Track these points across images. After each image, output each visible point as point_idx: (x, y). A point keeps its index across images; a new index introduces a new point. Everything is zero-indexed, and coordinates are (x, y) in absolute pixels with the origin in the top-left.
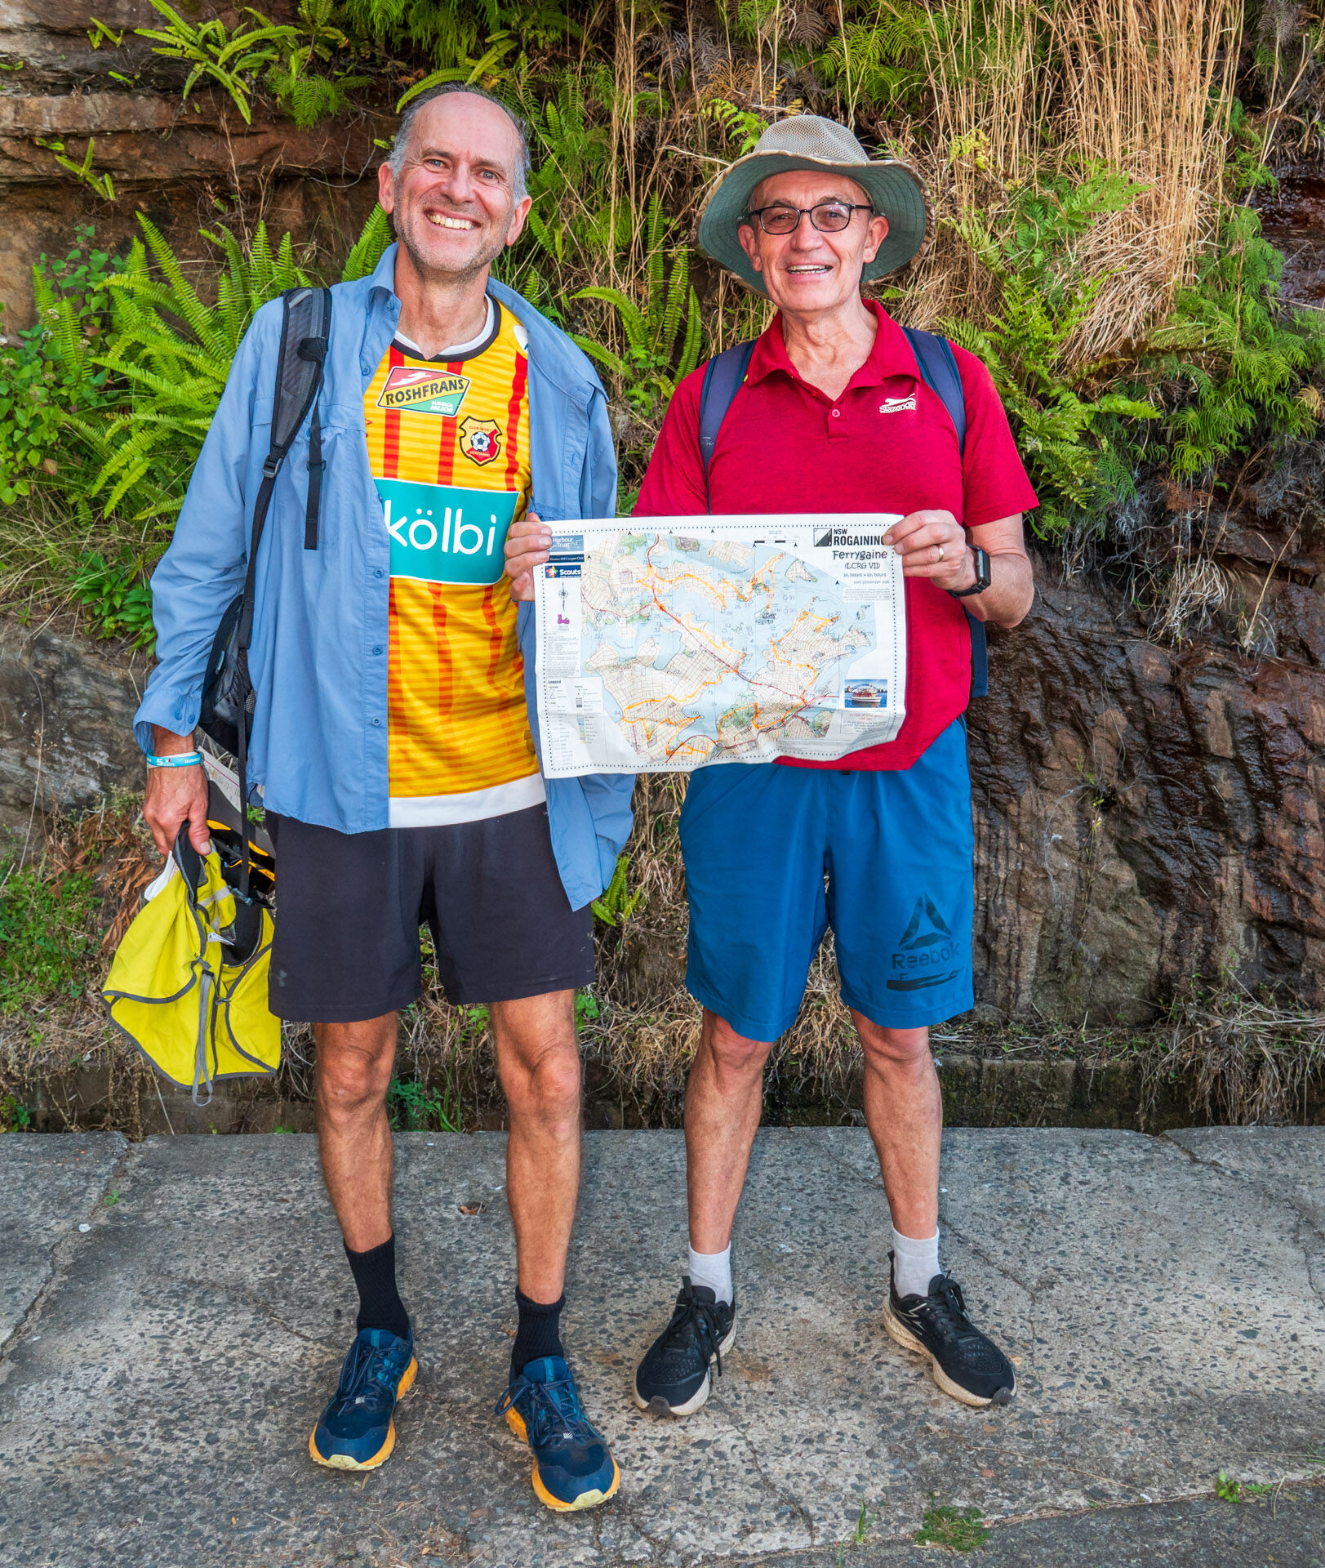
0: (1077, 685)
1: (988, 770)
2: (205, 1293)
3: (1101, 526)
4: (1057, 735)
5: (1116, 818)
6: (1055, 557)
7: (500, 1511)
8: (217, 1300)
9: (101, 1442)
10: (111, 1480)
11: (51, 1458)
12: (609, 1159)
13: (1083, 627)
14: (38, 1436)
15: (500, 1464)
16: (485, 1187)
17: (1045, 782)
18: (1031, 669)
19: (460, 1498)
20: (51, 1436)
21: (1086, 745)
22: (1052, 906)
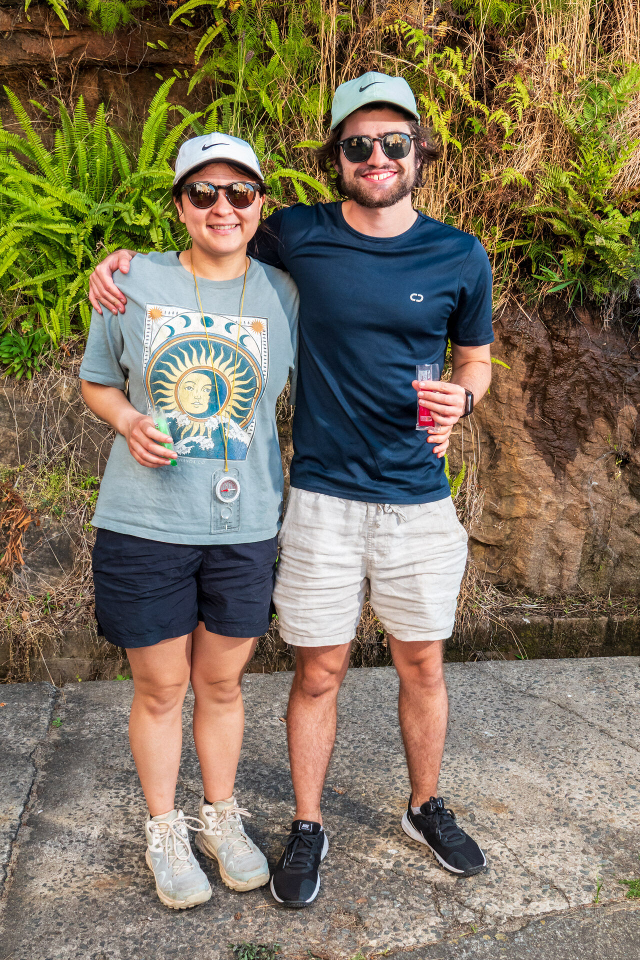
0: (608, 391)
1: (554, 444)
3: (626, 293)
4: (596, 422)
5: (630, 472)
6: (596, 314)
7: (374, 899)
9: (106, 872)
10: (122, 895)
11: (78, 884)
12: (362, 686)
13: (613, 356)
14: (64, 871)
15: (363, 871)
17: (588, 451)
18: (582, 382)
19: (346, 892)
20: (72, 871)
21: (613, 426)
22: (591, 525)
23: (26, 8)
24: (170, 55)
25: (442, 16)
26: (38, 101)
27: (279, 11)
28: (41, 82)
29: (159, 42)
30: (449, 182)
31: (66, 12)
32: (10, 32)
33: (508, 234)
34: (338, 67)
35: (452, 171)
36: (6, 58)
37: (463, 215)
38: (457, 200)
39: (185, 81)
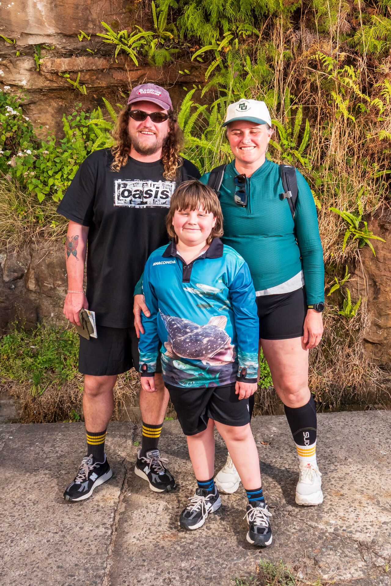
2: (184, 476)
7: (324, 550)
8: (190, 478)
9: (168, 531)
10: (178, 545)
11: (153, 537)
14: (145, 529)
16: (267, 435)
20: (149, 529)
23: (116, 56)
24: (191, 77)
25: (342, 49)
26: (121, 104)
27: (250, 51)
28: (122, 95)
29: (185, 70)
30: (348, 139)
31: (137, 58)
32: (107, 69)
33: (382, 167)
34: (284, 79)
35: (349, 133)
36: (104, 83)
37: (356, 157)
38: (353, 149)
39: (199, 91)
